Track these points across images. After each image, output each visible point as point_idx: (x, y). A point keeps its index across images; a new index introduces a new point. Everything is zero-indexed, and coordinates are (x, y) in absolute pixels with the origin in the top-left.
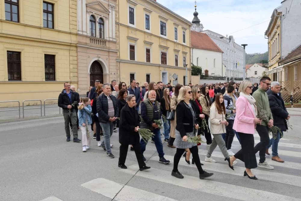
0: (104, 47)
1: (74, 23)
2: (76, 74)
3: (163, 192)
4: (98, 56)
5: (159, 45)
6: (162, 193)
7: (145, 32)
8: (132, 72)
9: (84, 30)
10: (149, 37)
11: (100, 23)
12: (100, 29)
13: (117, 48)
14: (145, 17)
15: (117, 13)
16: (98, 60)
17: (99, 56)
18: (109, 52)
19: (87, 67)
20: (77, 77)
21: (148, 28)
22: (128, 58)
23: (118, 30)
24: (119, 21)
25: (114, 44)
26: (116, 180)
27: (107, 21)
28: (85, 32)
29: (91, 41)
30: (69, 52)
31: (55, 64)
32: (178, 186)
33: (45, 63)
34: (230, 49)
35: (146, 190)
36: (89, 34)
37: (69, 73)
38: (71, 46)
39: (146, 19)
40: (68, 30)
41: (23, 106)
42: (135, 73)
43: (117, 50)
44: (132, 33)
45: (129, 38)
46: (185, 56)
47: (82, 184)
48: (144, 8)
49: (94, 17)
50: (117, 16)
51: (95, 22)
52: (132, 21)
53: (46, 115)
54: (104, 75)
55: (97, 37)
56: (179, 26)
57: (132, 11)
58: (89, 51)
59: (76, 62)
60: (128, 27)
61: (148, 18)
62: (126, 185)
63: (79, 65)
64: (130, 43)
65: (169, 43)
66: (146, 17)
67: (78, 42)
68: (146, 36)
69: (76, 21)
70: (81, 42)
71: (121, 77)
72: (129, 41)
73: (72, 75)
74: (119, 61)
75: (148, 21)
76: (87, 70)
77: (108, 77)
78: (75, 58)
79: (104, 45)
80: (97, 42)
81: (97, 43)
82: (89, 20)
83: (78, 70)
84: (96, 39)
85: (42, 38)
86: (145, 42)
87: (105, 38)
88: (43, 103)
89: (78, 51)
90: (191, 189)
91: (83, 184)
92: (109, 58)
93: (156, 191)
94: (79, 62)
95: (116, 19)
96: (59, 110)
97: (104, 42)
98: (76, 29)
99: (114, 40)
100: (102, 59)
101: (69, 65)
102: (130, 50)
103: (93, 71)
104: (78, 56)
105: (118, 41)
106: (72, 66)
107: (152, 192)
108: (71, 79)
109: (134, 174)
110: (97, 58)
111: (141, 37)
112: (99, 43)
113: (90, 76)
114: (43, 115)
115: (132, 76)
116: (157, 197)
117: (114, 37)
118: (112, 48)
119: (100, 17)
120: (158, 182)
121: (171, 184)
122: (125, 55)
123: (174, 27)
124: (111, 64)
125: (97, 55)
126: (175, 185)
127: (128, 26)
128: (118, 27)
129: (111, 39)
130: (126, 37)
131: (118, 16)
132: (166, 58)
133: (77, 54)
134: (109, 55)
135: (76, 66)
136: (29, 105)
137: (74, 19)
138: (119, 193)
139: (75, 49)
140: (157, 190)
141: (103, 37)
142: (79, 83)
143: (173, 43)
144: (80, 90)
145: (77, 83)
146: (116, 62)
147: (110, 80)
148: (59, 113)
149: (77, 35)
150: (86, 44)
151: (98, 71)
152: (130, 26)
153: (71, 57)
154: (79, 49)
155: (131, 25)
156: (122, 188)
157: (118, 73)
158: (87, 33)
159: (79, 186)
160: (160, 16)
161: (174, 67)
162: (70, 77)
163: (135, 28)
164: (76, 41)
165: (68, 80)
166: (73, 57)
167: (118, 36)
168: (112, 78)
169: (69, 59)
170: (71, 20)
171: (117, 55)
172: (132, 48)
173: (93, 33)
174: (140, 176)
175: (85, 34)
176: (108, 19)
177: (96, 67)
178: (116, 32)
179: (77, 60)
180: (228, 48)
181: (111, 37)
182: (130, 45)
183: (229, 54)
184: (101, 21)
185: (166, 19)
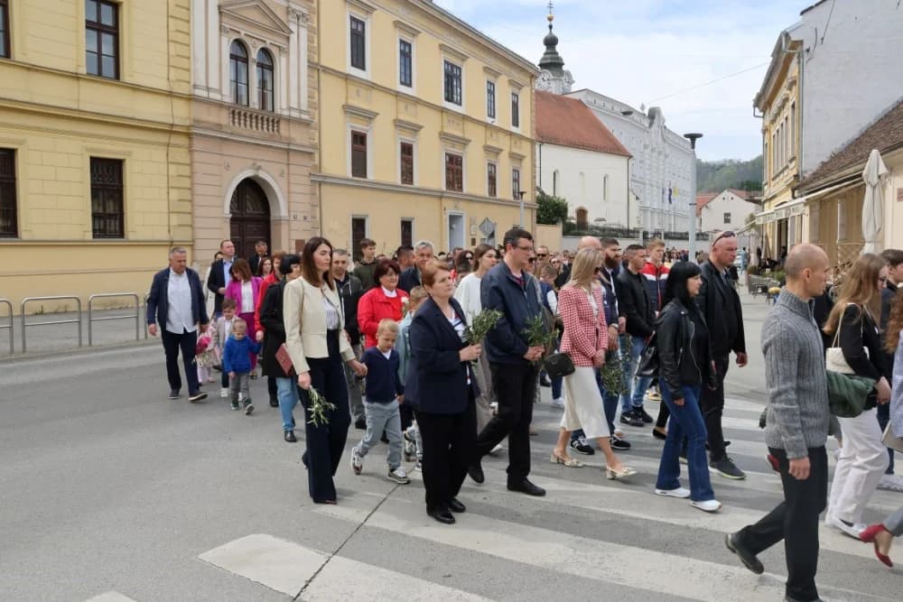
0: (274, 136)
1: (184, 63)
2: (187, 219)
3: (447, 574)
4: (254, 165)
5: (440, 134)
6: (445, 576)
7: (397, 94)
8: (359, 213)
9: (214, 84)
10: (409, 107)
11: (260, 65)
12: (263, 83)
14: (397, 49)
15: (313, 35)
16: (257, 177)
17: (259, 164)
18: (288, 153)
19: (223, 197)
20: (189, 229)
21: (407, 81)
22: (347, 171)
23: (316, 87)
24: (319, 59)
25: (304, 129)
26: (307, 539)
27: (283, 60)
28: (214, 90)
29: (234, 118)
30: (165, 153)
31: (122, 186)
32: (491, 556)
33: (92, 185)
34: (650, 147)
35: (397, 570)
36: (228, 98)
37: (166, 216)
38: (171, 132)
39: (402, 53)
40: (163, 85)
41: (23, 316)
42: (367, 215)
43: (313, 146)
44: (358, 95)
45: (349, 110)
46: (516, 165)
47: (197, 554)
48: (394, 22)
49: (243, 46)
50: (313, 42)
51: (246, 61)
52: (358, 60)
53: (93, 343)
54: (272, 223)
55: (251, 106)
56: (501, 77)
57: (360, 29)
58: (229, 149)
59: (187, 183)
60: (347, 77)
61: (407, 50)
62: (335, 554)
63: (198, 189)
64: (352, 127)
65: (469, 126)
66: (402, 48)
67: (195, 121)
68: (402, 105)
69: (189, 58)
70: (204, 122)
71: (325, 228)
72: (348, 119)
73: (175, 220)
74: (320, 180)
75: (407, 60)
76: (222, 206)
77: (284, 229)
78: (186, 170)
79: (273, 130)
80: (251, 122)
81: (251, 126)
82: (229, 56)
83: (193, 206)
84: (248, 114)
85: (81, 108)
86: (399, 124)
87: (278, 111)
88: (84, 308)
89: (195, 148)
90: (532, 566)
91: (205, 554)
92: (288, 171)
93: (427, 572)
94: (198, 178)
95: (312, 54)
96: (135, 327)
97: (273, 121)
98: (189, 82)
99: (305, 117)
100: (264, 170)
101: (166, 191)
102: (354, 150)
103: (238, 208)
104: (196, 164)
105: (316, 120)
106: (174, 194)
107: (414, 574)
108: (171, 233)
109: (362, 521)
110: (250, 171)
111: (385, 109)
112: (260, 125)
113: (231, 224)
114: (85, 342)
115: (359, 225)
116: (429, 589)
117: (304, 108)
118: (299, 141)
119: (261, 45)
121: (471, 551)
122: (337, 160)
123: (482, 80)
124: (294, 188)
125: (251, 162)
126: (482, 554)
127: (347, 75)
128: (316, 76)
129: (295, 114)
130: (340, 106)
131: (316, 45)
132: (460, 173)
133: (192, 158)
134: (288, 160)
135: (187, 195)
136: (41, 313)
137: (182, 50)
138: (315, 580)
139: (183, 141)
140: (427, 569)
141: (269, 107)
142: (198, 245)
143: (484, 128)
144: (201, 265)
145: (192, 245)
146: (310, 183)
147: (292, 237)
148: (134, 338)
149: (191, 98)
150: (219, 127)
151: (254, 210)
152: (352, 73)
153: (173, 170)
154: (198, 144)
155: (356, 72)
156: (323, 565)
157: (314, 217)
158: (222, 95)
159: (194, 558)
160: (444, 45)
161: (486, 198)
162: (169, 226)
163: (369, 79)
164: (189, 118)
165: (163, 235)
166: (181, 167)
167: (314, 103)
168: (298, 230)
169: (166, 173)
170: (174, 54)
171: (312, 162)
172: (359, 140)
173: (241, 96)
174: (378, 528)
175: (215, 96)
176: (287, 53)
177: (247, 197)
178: (309, 91)
179: (191, 176)
181: (295, 106)
182: (352, 132)
183: (649, 162)
184: (266, 59)
185: (463, 55)
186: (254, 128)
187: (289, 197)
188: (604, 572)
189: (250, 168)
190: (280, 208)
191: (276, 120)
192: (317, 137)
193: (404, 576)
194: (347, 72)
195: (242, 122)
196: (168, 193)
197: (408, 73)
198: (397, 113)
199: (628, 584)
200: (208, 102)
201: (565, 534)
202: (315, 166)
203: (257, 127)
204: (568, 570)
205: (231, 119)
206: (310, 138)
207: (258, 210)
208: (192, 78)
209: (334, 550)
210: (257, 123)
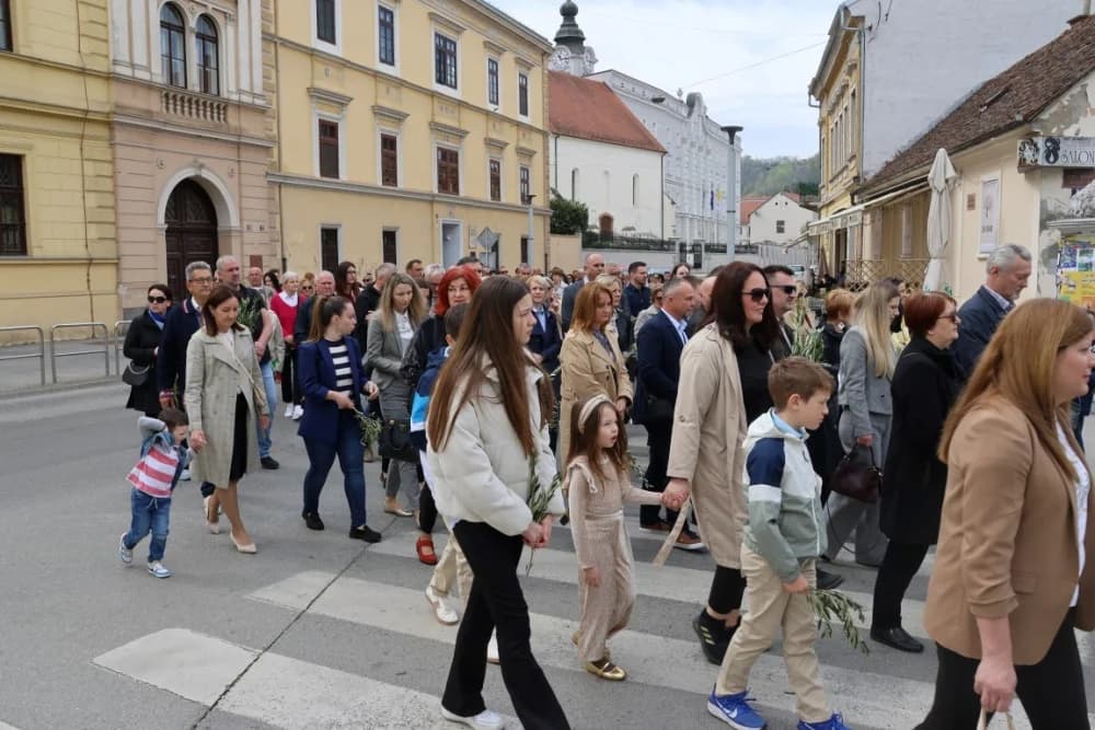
0: (221, 126)
1: (99, 31)
2: (109, 231)
3: (402, 671)
4: (195, 162)
5: (430, 124)
6: (399, 674)
7: (376, 75)
8: (331, 222)
9: (140, 59)
10: (393, 90)
11: (199, 36)
12: (206, 58)
13: (271, 130)
14: (376, 16)
16: (199, 177)
17: (201, 160)
18: (239, 148)
19: (155, 202)
20: (113, 242)
21: (388, 59)
22: (313, 169)
23: (272, 66)
24: (276, 29)
25: (258, 118)
26: (232, 633)
27: (230, 30)
28: (141, 67)
29: (167, 103)
30: (79, 147)
31: (22, 189)
34: (689, 141)
35: (341, 668)
36: (158, 75)
37: (82, 227)
38: (85, 120)
39: (382, 23)
40: (72, 59)
42: (339, 225)
43: (271, 139)
44: (327, 75)
45: (316, 94)
46: (526, 162)
49: (179, 13)
50: (268, 8)
51: (182, 30)
52: (327, 30)
54: (219, 235)
55: (189, 88)
56: (506, 53)
58: (160, 142)
59: (108, 185)
60: (312, 53)
61: (388, 19)
62: (266, 650)
63: (123, 193)
64: (320, 115)
65: (466, 114)
66: (382, 17)
67: (117, 106)
68: (382, 87)
69: (106, 25)
70: (130, 108)
71: (286, 240)
72: (314, 105)
73: (93, 232)
74: (280, 182)
75: (389, 31)
76: (157, 214)
77: (235, 243)
79: (219, 119)
80: (190, 108)
81: (190, 113)
82: (159, 23)
83: (116, 213)
84: (186, 98)
86: (379, 112)
87: (224, 94)
89: (117, 140)
91: (102, 656)
92: (239, 170)
93: (377, 670)
94: (120, 183)
95: (267, 23)
96: (39, 367)
97: (218, 107)
98: (107, 57)
99: (259, 102)
100: (209, 169)
101: (80, 195)
102: (320, 139)
103: (176, 218)
104: (118, 161)
105: (274, 107)
106: (92, 200)
107: (362, 672)
108: (89, 248)
109: (304, 609)
110: (189, 170)
111: (362, 93)
112: (201, 112)
113: (167, 237)
115: (330, 237)
116: (378, 691)
117: (258, 90)
118: (252, 133)
119: (201, 11)
120: (387, 633)
121: (433, 641)
122: (302, 157)
123: (485, 56)
124: (246, 192)
125: (191, 159)
127: (313, 50)
128: (273, 52)
129: (246, 99)
130: (305, 90)
131: (272, 12)
132: (456, 171)
133: (113, 154)
134: (239, 157)
135: (109, 200)
138: (237, 684)
139: (103, 132)
140: (379, 665)
141: (213, 90)
142: (125, 263)
143: (483, 117)
144: (128, 289)
145: (117, 264)
146: (265, 183)
147: (245, 253)
148: (39, 381)
149: (110, 77)
150: (149, 114)
151: (196, 219)
152: (320, 48)
153: (90, 168)
154: (120, 136)
155: (323, 46)
156: (251, 664)
157: (274, 227)
158: (150, 71)
159: (87, 663)
160: (434, 14)
161: (488, 204)
162: (86, 240)
163: (341, 56)
164: (108, 103)
165: (79, 251)
166: (99, 164)
167: (271, 85)
168: (252, 244)
169: (80, 172)
170: (85, 19)
171: (270, 159)
172: (328, 130)
173: (176, 74)
174: (324, 616)
175: (142, 75)
176: (235, 21)
177: (188, 202)
178: (264, 70)
179: (113, 177)
180: (685, 136)
181: (247, 88)
182: (320, 120)
183: (687, 159)
184: (207, 26)
185: (458, 26)
186: (194, 116)
187: (240, 202)
189: (190, 166)
190: (231, 217)
191: (223, 105)
192: (275, 128)
193: (348, 675)
194: (313, 46)
195: (179, 108)
196: (84, 197)
197: (389, 47)
198: (376, 97)
200: (133, 82)
202: (274, 163)
203: (198, 114)
205: (164, 104)
206: (267, 129)
207: (202, 218)
208: (111, 51)
209: (266, 645)
210: (198, 110)
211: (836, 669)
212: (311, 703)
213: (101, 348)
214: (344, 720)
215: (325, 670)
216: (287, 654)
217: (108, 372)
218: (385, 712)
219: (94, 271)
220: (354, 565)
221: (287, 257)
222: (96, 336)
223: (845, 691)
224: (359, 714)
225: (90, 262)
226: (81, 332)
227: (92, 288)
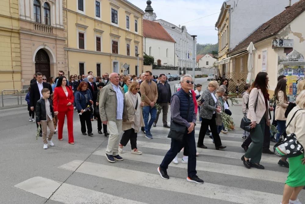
0: (49, 34)
1: (16, 6)
2: (19, 64)
3: (102, 188)
5: (110, 34)
6: (101, 189)
7: (95, 20)
8: (82, 61)
9: (28, 15)
10: (100, 25)
11: (45, 8)
12: (46, 15)
13: (65, 35)
14: (95, 3)
16: (44, 48)
17: (45, 44)
19: (32, 56)
20: (20, 67)
21: (98, 15)
22: (77, 47)
23: (66, 17)
24: (67, 7)
25: (61, 32)
26: (54, 178)
28: (28, 17)
29: (36, 27)
30: (10, 39)
32: (118, 181)
35: (85, 187)
36: (33, 20)
37: (11, 62)
38: (12, 32)
40: (8, 14)
42: (85, 62)
43: (65, 38)
44: (81, 20)
45: (78, 25)
46: (137, 45)
47: (16, 184)
49: (39, 1)
50: (64, 1)
51: (40, 6)
52: (81, 7)
54: (50, 65)
55: (42, 23)
56: (131, 14)
58: (33, 38)
59: (18, 50)
60: (77, 14)
62: (64, 182)
63: (23, 53)
64: (79, 31)
65: (120, 31)
66: (97, 4)
67: (21, 28)
68: (96, 24)
69: (18, 5)
70: (24, 28)
71: (69, 66)
72: (77, 28)
73: (14, 64)
74: (67, 50)
75: (98, 8)
76: (32, 59)
77: (55, 67)
78: (18, 46)
79: (50, 32)
80: (42, 29)
81: (42, 30)
82: (33, 5)
83: (21, 59)
84: (41, 26)
86: (96, 30)
87: (52, 25)
89: (21, 38)
90: (131, 184)
92: (56, 45)
93: (95, 188)
94: (22, 49)
95: (64, 5)
97: (50, 28)
98: (18, 14)
99: (62, 27)
100: (48, 46)
101: (11, 53)
102: (80, 39)
103: (38, 60)
104: (22, 44)
105: (66, 29)
106: (14, 54)
107: (91, 189)
108: (13, 68)
109: (74, 171)
111: (91, 25)
112: (45, 30)
113: (36, 65)
115: (82, 66)
116: (96, 194)
117: (62, 24)
118: (60, 36)
119: (45, 1)
120: (98, 177)
121: (111, 179)
122: (74, 43)
123: (125, 15)
124: (58, 53)
125: (42, 43)
126: (115, 180)
127: (77, 13)
128: (66, 13)
129: (58, 26)
130: (75, 24)
132: (117, 47)
133: (20, 42)
134: (56, 42)
135: (19, 55)
138: (56, 192)
139: (17, 35)
140: (96, 186)
141: (49, 24)
142: (23, 73)
143: (125, 32)
144: (24, 80)
145: (21, 73)
146: (63, 50)
149: (19, 20)
150: (30, 30)
151: (44, 60)
153: (13, 45)
154: (22, 36)
155: (80, 12)
156: (59, 187)
157: (66, 63)
158: (31, 19)
159: (12, 187)
160: (111, 3)
161: (126, 56)
162: (12, 66)
163: (85, 14)
164: (19, 27)
165: (11, 69)
166: (16, 44)
167: (66, 23)
168: (60, 67)
169: (10, 47)
170: (12, 3)
171: (65, 43)
172: (81, 35)
173: (38, 19)
174: (80, 173)
175: (28, 19)
176: (55, 4)
177: (42, 55)
178: (63, 18)
179: (20, 48)
180: (181, 38)
181: (58, 23)
182: (79, 33)
183: (182, 44)
184: (47, 6)
185: (118, 7)
186: (43, 31)
187: (56, 56)
188: (156, 185)
189: (42, 45)
190: (54, 60)
191: (51, 28)
192: (66, 35)
193: (87, 189)
194: (77, 12)
195: (39, 29)
197: (99, 12)
198: (95, 26)
199: (163, 189)
200: (26, 21)
201: (143, 173)
203: (44, 31)
204: (144, 185)
205: (35, 28)
206: (64, 35)
207: (45, 60)
208: (19, 13)
209: (64, 181)
210: (44, 29)
211: (223, 186)
212: (77, 197)
213: (16, 97)
214: (86, 202)
215: (80, 188)
216: (70, 183)
217: (18, 103)
218: (98, 200)
219: (14, 75)
220: (89, 158)
221: (70, 71)
222: (15, 93)
223: (225, 193)
224: (90, 200)
225: (13, 72)
226: (11, 92)
227: (14, 80)
